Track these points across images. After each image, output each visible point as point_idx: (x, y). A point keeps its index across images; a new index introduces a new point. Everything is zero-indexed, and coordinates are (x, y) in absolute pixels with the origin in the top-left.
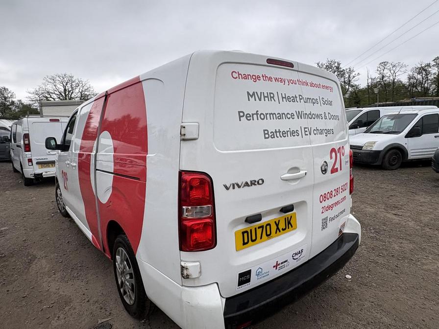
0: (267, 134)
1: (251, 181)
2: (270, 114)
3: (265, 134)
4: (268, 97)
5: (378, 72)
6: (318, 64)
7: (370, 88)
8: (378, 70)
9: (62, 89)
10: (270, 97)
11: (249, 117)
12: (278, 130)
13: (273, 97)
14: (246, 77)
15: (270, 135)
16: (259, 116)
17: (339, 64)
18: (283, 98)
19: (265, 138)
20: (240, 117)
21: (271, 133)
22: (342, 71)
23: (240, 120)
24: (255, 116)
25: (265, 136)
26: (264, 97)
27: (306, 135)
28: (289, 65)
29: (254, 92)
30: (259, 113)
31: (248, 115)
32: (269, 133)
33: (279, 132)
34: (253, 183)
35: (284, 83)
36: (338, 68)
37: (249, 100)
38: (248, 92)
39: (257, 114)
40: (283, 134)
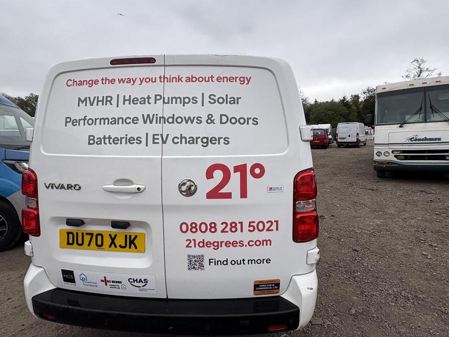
0: (92, 140)
1: (68, 185)
2: (101, 119)
3: (90, 140)
4: (102, 101)
10: (107, 100)
11: (75, 122)
12: (107, 136)
13: (110, 101)
14: (81, 83)
15: (96, 140)
16: (86, 121)
18: (125, 100)
19: (89, 144)
20: (66, 122)
21: (97, 139)
23: (66, 126)
24: (82, 122)
25: (89, 141)
26: (98, 101)
27: (154, 143)
28: (150, 61)
29: (86, 98)
30: (87, 118)
31: (75, 121)
32: (95, 139)
33: (110, 138)
34: (69, 187)
35: (132, 83)
37: (79, 106)
38: (79, 98)
39: (84, 119)
40: (114, 141)
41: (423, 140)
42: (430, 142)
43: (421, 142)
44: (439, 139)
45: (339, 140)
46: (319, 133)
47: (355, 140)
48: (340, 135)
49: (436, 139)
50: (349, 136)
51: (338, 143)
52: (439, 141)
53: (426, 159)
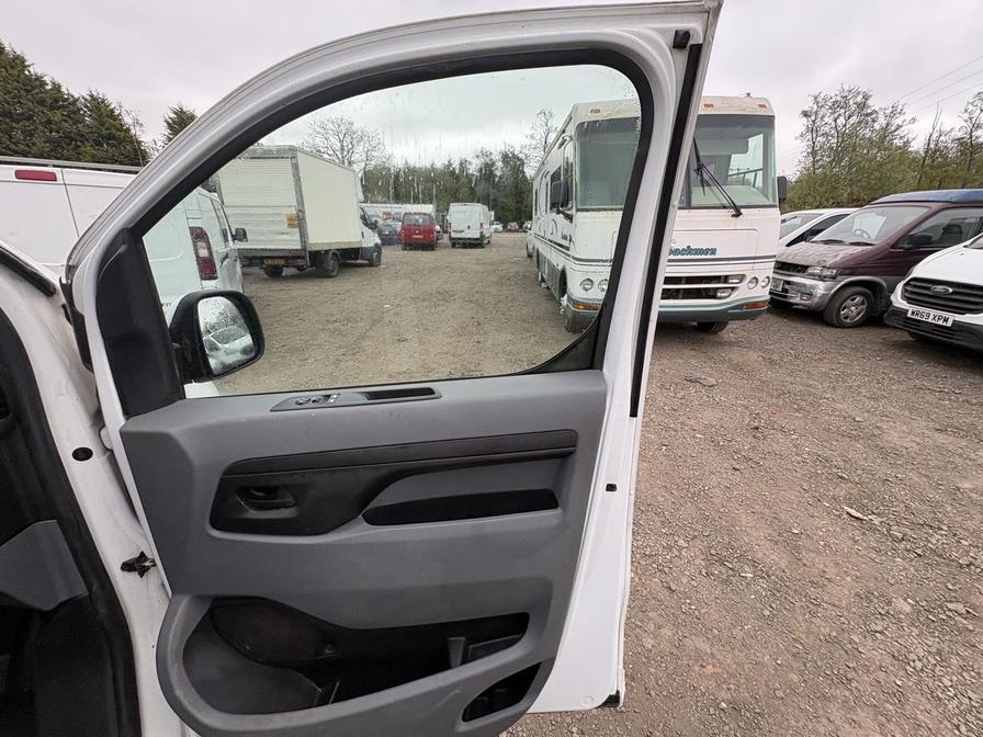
5: (966, 116)
6: (816, 98)
7: (934, 153)
8: (966, 111)
9: (337, 146)
17: (866, 97)
22: (871, 114)
36: (862, 106)
41: (682, 252)
42: (696, 257)
43: (680, 257)
44: (713, 251)
45: (454, 235)
46: (420, 221)
47: (478, 236)
48: (454, 226)
49: (706, 251)
50: (469, 227)
51: (451, 239)
52: (712, 257)
53: (681, 296)
